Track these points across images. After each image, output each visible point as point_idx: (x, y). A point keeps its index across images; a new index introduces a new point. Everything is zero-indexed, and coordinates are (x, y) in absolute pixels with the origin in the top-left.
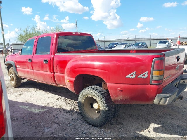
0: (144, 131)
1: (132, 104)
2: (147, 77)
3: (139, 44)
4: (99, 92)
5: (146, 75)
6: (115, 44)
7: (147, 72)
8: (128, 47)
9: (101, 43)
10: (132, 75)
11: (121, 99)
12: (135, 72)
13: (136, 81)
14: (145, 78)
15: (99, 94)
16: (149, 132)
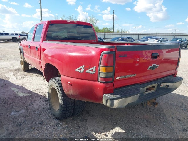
0: (102, 134)
1: (86, 101)
2: (94, 72)
3: (177, 39)
4: (58, 84)
5: (94, 70)
6: (149, 37)
7: (95, 67)
8: (161, 42)
9: (134, 36)
10: (80, 69)
11: (72, 94)
12: (84, 66)
13: (84, 76)
14: (93, 73)
15: (58, 86)
16: (106, 135)
